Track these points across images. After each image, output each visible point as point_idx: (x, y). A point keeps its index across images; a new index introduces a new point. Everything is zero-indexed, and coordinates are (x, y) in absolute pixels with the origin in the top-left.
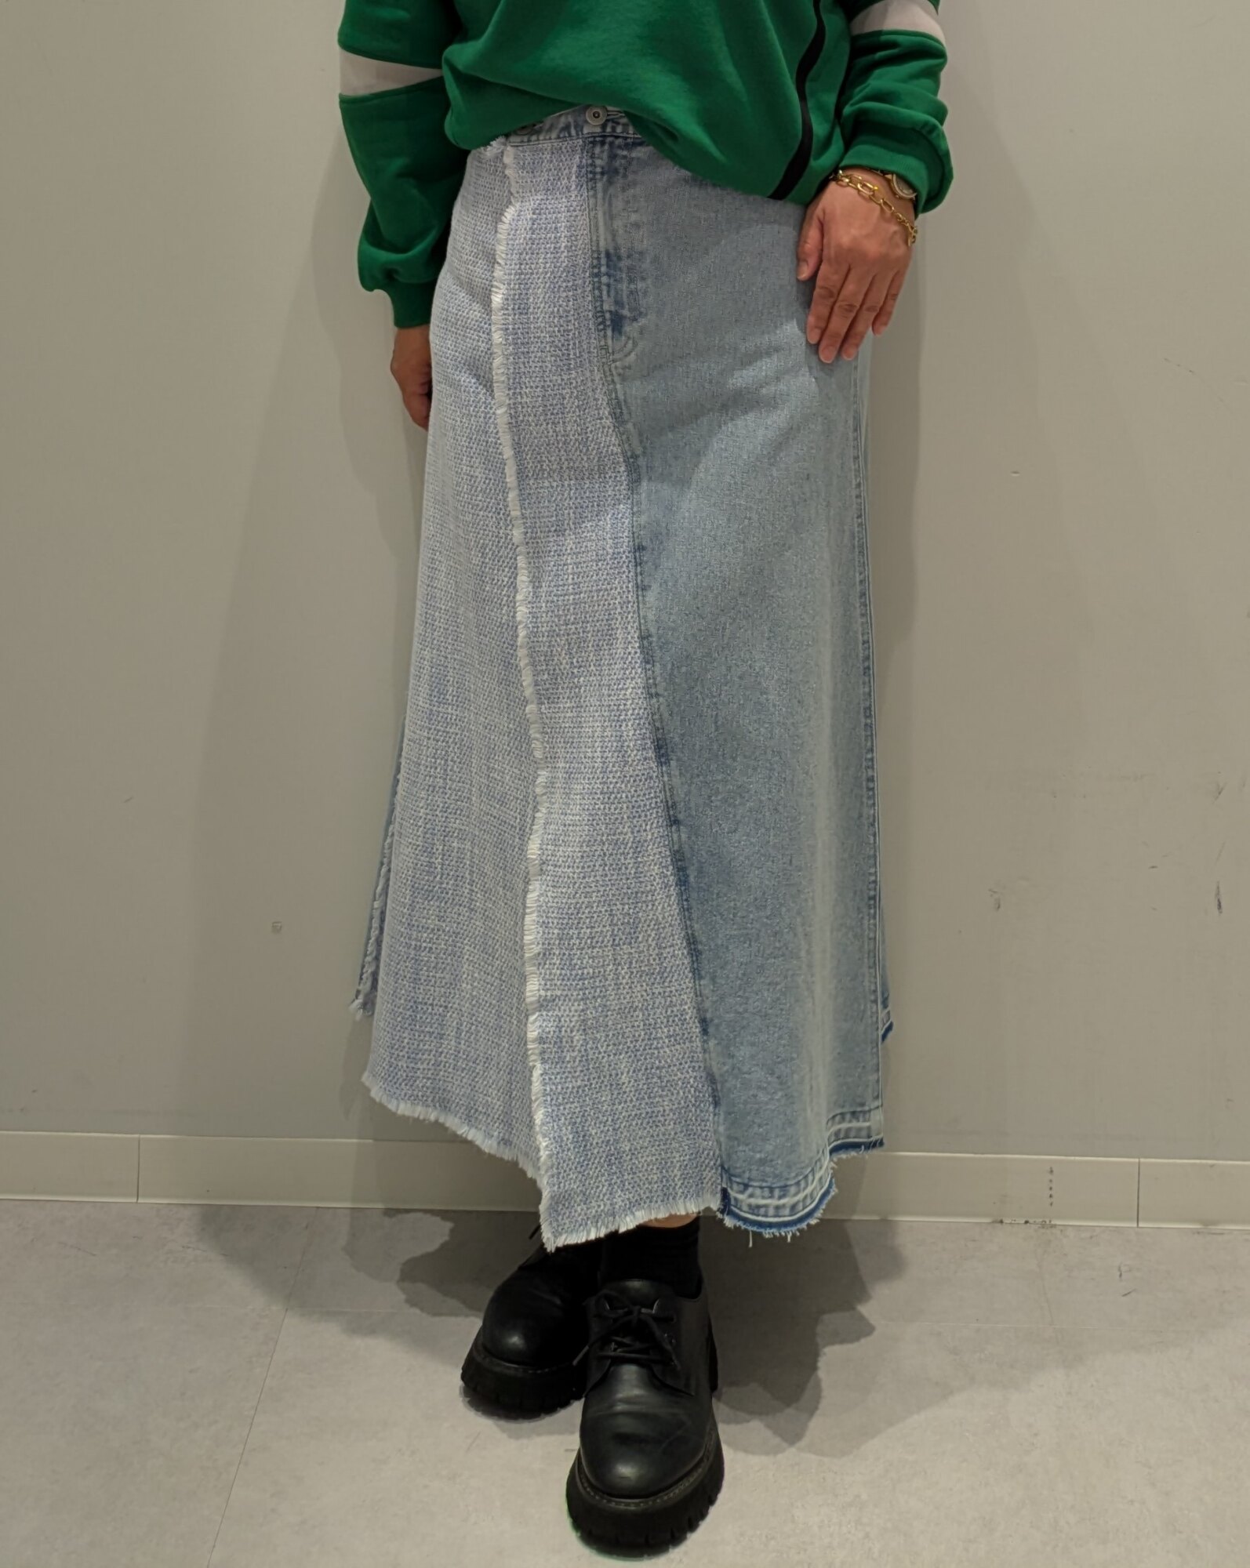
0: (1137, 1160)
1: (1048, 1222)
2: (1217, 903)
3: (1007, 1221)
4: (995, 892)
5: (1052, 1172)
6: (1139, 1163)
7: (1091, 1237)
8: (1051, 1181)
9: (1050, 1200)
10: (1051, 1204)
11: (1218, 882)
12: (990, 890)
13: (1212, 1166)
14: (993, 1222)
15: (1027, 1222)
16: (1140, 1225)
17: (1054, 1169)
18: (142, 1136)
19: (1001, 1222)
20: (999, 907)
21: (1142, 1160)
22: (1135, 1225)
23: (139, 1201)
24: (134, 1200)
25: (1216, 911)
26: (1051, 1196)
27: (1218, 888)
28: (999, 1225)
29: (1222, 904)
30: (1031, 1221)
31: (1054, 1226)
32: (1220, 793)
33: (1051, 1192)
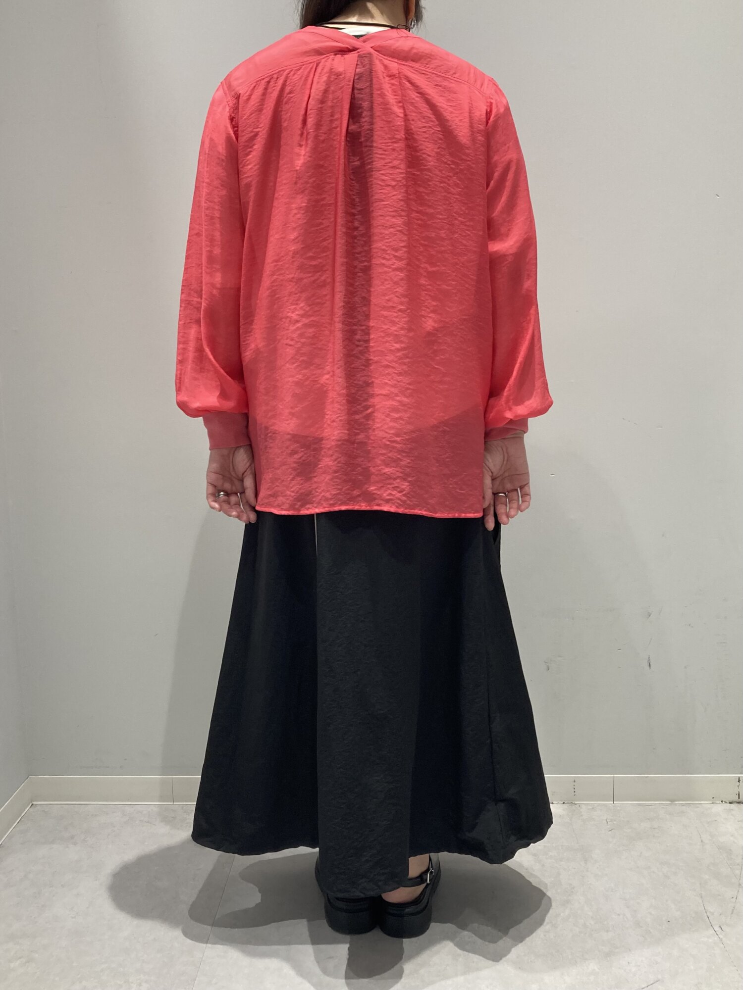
0: (613, 776)
1: (574, 802)
2: (648, 665)
4: (547, 663)
7: (593, 808)
8: (574, 785)
9: (575, 793)
10: (575, 795)
11: (649, 656)
12: (545, 662)
15: (564, 803)
16: (615, 803)
17: (575, 780)
18: (173, 777)
20: (549, 669)
21: (615, 775)
22: (612, 803)
23: (174, 803)
24: (172, 803)
25: (648, 667)
27: (649, 658)
29: (651, 664)
30: (566, 802)
31: (576, 804)
32: (650, 615)
33: (575, 790)
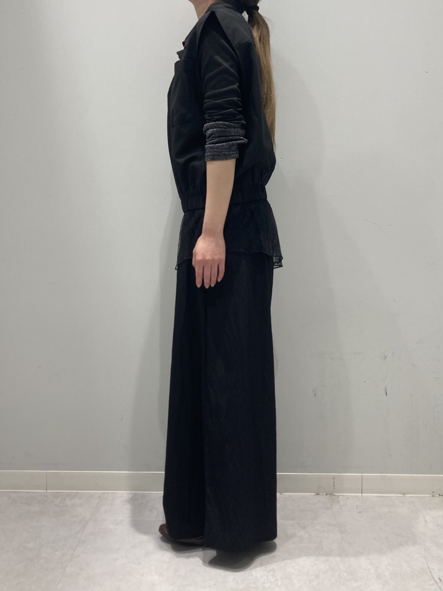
1: (333, 494)
2: (385, 393)
3: (320, 494)
4: (314, 391)
5: (334, 478)
6: (362, 475)
7: (347, 498)
8: (334, 481)
10: (334, 489)
11: (386, 386)
13: (385, 476)
14: (316, 494)
15: (326, 494)
16: (363, 495)
17: (335, 478)
18: (47, 471)
19: (319, 494)
20: (316, 395)
21: (363, 474)
22: (361, 495)
23: (47, 491)
24: (45, 491)
25: (385, 395)
26: (334, 486)
27: (386, 388)
28: (318, 495)
29: (387, 393)
30: (328, 494)
31: (335, 495)
32: (386, 358)
33: (334, 485)
